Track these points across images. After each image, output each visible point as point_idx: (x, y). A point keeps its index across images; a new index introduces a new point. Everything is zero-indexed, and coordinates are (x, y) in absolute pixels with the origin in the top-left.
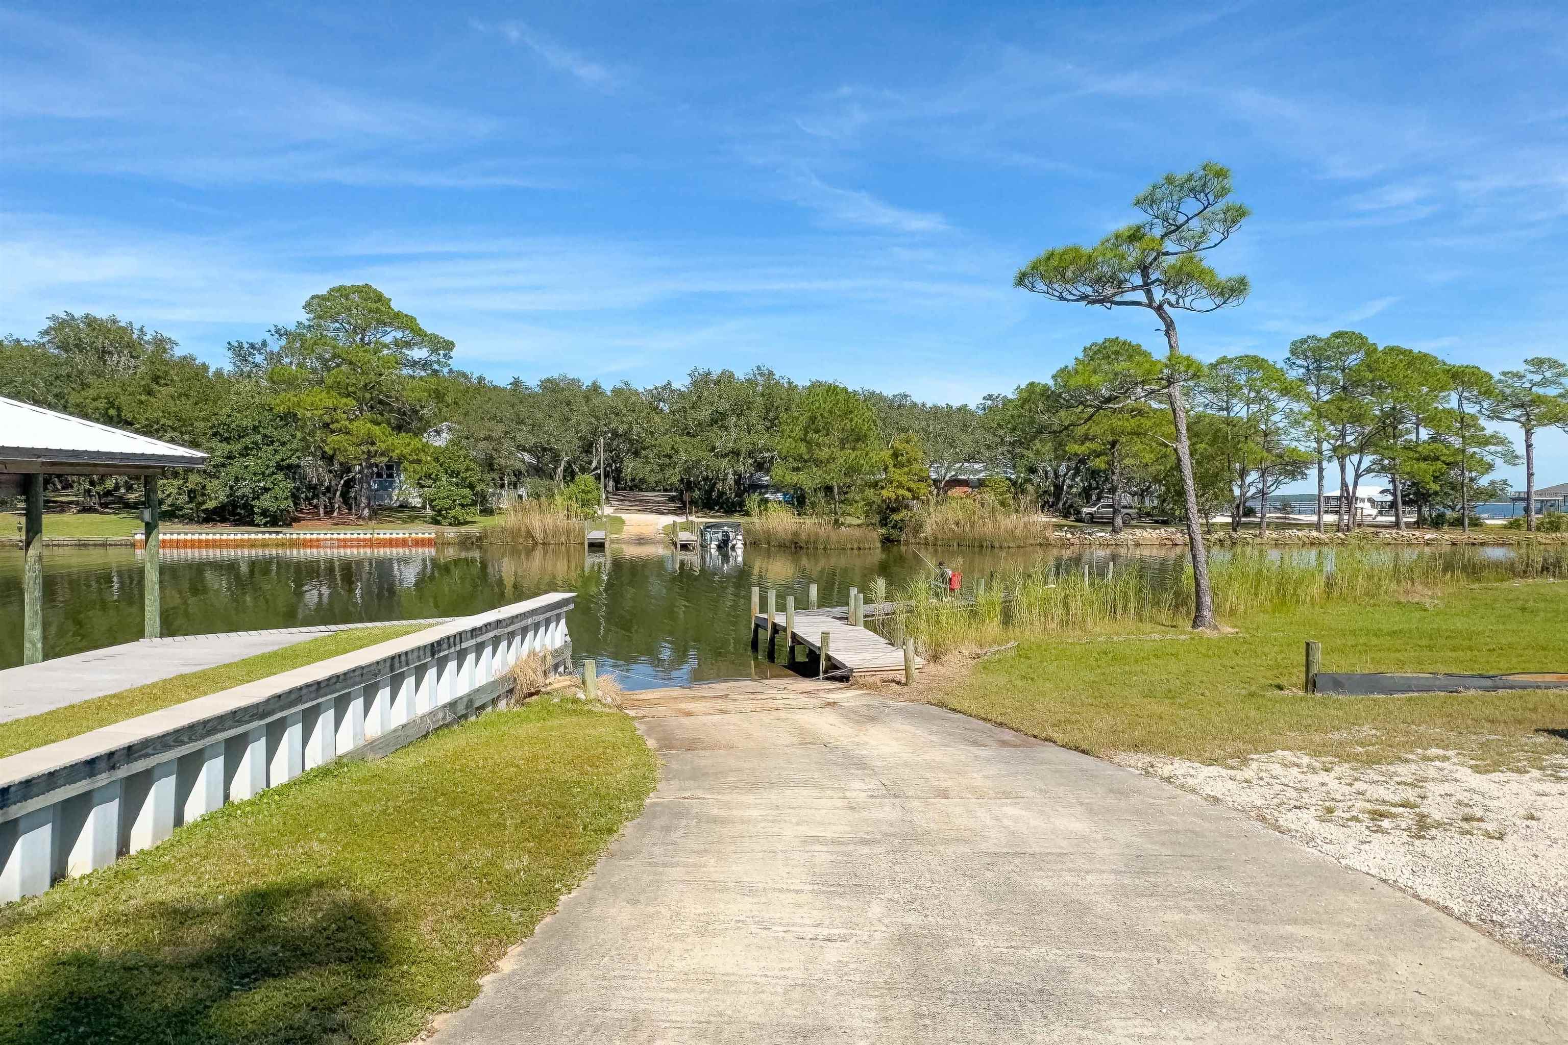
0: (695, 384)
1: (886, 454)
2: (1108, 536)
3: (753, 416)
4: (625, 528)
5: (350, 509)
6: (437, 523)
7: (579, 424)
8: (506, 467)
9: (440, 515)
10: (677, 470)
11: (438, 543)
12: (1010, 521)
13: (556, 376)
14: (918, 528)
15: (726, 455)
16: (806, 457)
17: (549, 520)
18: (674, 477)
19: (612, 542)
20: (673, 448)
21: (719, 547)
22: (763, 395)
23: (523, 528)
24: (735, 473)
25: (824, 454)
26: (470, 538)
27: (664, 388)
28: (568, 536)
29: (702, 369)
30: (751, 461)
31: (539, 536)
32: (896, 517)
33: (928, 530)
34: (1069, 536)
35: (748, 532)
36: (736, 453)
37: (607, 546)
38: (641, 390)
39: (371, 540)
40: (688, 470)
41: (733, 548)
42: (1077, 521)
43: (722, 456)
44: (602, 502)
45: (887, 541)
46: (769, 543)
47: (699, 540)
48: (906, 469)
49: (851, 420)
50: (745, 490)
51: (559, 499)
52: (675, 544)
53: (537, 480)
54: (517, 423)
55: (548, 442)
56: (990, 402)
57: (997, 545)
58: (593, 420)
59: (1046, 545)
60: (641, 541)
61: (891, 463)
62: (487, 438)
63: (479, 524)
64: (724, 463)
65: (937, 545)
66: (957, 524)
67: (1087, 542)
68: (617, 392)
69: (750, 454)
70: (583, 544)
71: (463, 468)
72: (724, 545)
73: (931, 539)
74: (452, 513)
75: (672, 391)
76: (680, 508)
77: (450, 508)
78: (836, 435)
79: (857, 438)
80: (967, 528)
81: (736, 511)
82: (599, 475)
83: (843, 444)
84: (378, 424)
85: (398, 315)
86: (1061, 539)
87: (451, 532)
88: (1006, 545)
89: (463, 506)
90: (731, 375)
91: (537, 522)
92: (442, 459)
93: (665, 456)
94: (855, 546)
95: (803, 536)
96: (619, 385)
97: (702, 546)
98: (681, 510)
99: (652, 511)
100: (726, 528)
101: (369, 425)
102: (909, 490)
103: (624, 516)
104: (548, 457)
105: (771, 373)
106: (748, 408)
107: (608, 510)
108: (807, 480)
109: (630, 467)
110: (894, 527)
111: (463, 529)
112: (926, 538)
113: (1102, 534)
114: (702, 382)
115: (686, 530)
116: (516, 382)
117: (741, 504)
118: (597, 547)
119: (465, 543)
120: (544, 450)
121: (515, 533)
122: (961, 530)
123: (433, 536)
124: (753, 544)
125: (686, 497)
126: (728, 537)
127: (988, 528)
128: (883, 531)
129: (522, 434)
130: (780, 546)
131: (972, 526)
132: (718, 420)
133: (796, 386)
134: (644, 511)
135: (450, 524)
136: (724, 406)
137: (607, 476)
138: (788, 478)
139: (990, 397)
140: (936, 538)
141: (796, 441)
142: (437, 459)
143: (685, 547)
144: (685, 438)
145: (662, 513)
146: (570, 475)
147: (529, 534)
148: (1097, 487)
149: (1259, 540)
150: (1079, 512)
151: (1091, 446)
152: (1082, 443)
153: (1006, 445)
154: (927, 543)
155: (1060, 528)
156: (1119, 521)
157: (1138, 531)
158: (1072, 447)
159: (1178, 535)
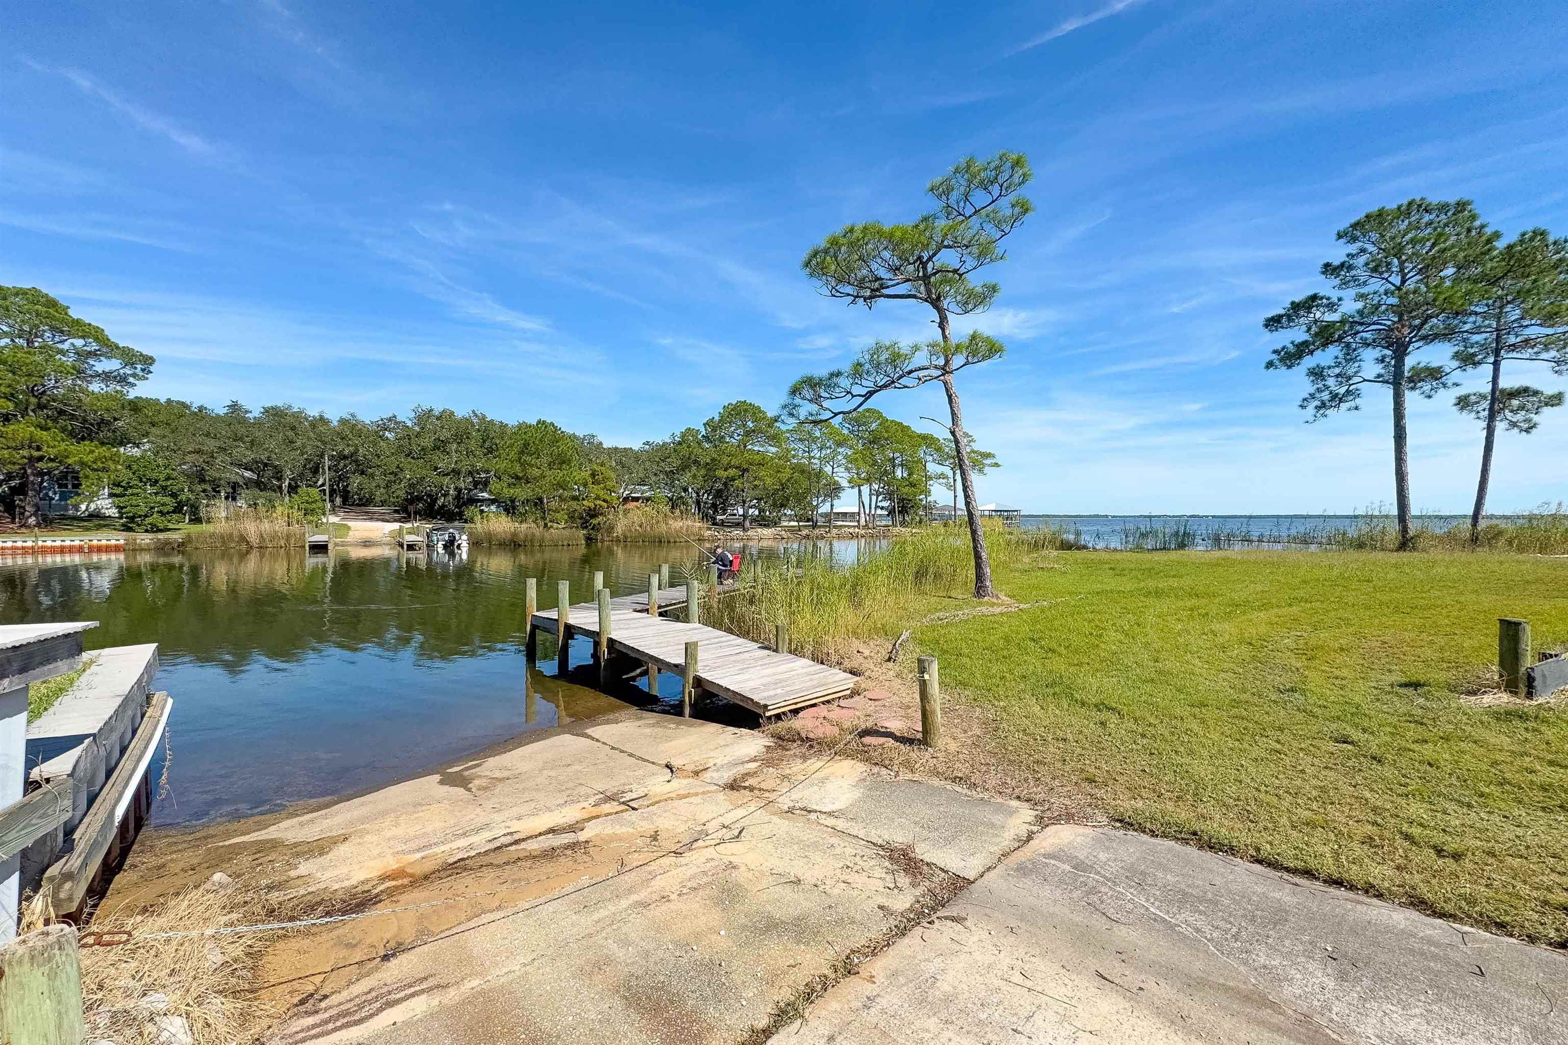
0: (419, 418)
1: (586, 474)
2: (742, 533)
3: (473, 445)
4: (351, 533)
5: (14, 519)
6: (130, 529)
7: (304, 446)
8: (220, 479)
9: (133, 522)
10: (402, 485)
11: (131, 550)
12: (677, 524)
13: (280, 404)
14: (611, 529)
15: (448, 474)
16: (521, 475)
17: (266, 526)
18: (400, 491)
19: (336, 545)
20: (398, 467)
21: (445, 547)
22: (479, 430)
23: (235, 533)
24: (456, 489)
25: (536, 472)
26: (170, 543)
27: (390, 420)
28: (287, 540)
29: (426, 407)
30: (471, 479)
31: (254, 540)
32: (594, 521)
33: (619, 530)
34: (716, 534)
35: (470, 535)
36: (456, 472)
37: (330, 547)
38: (368, 422)
39: (33, 548)
40: (411, 486)
41: (459, 547)
42: (713, 524)
43: (444, 475)
44: (327, 513)
45: (589, 539)
46: (490, 542)
47: (426, 540)
48: (602, 485)
49: (558, 447)
50: (464, 504)
51: (279, 509)
52: (401, 545)
53: (257, 492)
54: (235, 440)
55: (269, 458)
56: (647, 447)
57: (672, 540)
58: (319, 444)
59: (701, 540)
60: (367, 543)
61: (590, 480)
62: (198, 452)
63: (181, 531)
64: (447, 480)
65: (625, 541)
66: (641, 526)
67: (730, 538)
68: (343, 421)
69: (470, 473)
70: (304, 547)
71: (162, 477)
72: (450, 545)
73: (621, 537)
74: (148, 520)
75: (396, 423)
76: (404, 518)
77: (146, 516)
78: (545, 460)
79: (562, 461)
80: (649, 529)
81: (456, 520)
82: (324, 490)
83: (550, 466)
84: (46, 429)
85: (78, 322)
86: (712, 536)
87: (145, 539)
88: (678, 540)
89: (160, 512)
90: (452, 413)
91: (251, 528)
92: (135, 467)
93: (390, 474)
94: (565, 543)
95: (522, 536)
96: (346, 416)
97: (428, 546)
98: (406, 520)
99: (378, 520)
100: (451, 530)
101: (32, 429)
102: (604, 501)
103: (350, 524)
104: (269, 472)
105: (484, 417)
106: (468, 438)
107: (333, 519)
108: (522, 493)
109: (355, 481)
110: (593, 529)
111: (161, 536)
112: (617, 537)
113: (738, 532)
114: (424, 417)
115: (410, 533)
116: (234, 407)
117: (461, 514)
118: (320, 549)
119: (162, 548)
120: (266, 465)
121: (225, 539)
122: (644, 531)
123: (122, 542)
124: (476, 544)
125: (411, 508)
126: (454, 537)
127: (664, 528)
128: (585, 532)
129: (238, 450)
130: (500, 544)
131: (652, 526)
132: (440, 446)
133: (507, 425)
134: (371, 519)
135: (147, 531)
136: (445, 434)
137: (333, 492)
138: (505, 491)
139: (647, 443)
141: (512, 462)
142: (129, 467)
143: (411, 547)
144: (409, 459)
145: (388, 521)
146: (293, 489)
147: (243, 539)
148: (722, 503)
149: (829, 535)
150: (715, 519)
151: (732, 472)
152: (726, 470)
153: (666, 473)
154: (618, 540)
155: (710, 529)
156: (747, 524)
157: (759, 530)
158: (721, 473)
159: (783, 532)
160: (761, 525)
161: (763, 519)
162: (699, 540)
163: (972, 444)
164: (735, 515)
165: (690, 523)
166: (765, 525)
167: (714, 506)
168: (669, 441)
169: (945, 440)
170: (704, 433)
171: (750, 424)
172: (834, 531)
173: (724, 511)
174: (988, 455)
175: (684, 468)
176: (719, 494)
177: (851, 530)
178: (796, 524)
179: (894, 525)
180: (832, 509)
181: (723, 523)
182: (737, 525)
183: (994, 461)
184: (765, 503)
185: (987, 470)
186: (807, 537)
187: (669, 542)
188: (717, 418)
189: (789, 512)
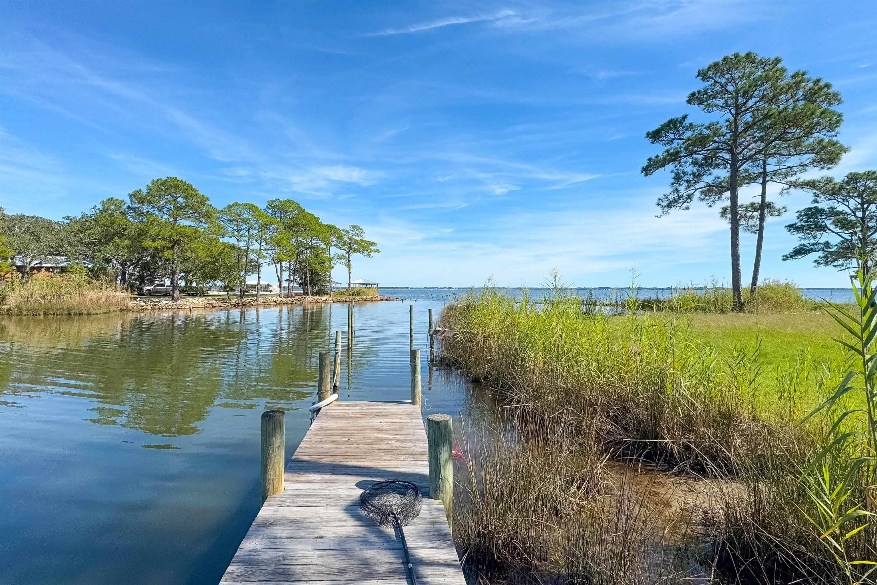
2: (171, 303)
12: (94, 296)
34: (143, 304)
56: (68, 221)
57: (85, 312)
59: (124, 310)
65: (20, 314)
66: (44, 297)
67: (157, 307)
73: (15, 311)
80: (54, 301)
86: (137, 306)
88: (93, 312)
112: (9, 309)
113: (165, 302)
122: (47, 302)
127: (75, 299)
131: (59, 297)
139: (68, 218)
140: (20, 310)
148: (150, 275)
149: (256, 303)
150: (141, 289)
151: (160, 243)
152: (154, 241)
153: (87, 245)
154: (9, 314)
155: (134, 299)
156: (177, 293)
157: (190, 300)
158: (147, 243)
159: (214, 301)
160: (189, 294)
161: (191, 288)
162: (122, 310)
163: (362, 234)
164: (163, 285)
165: (111, 293)
166: (193, 295)
167: (141, 278)
168: (89, 213)
169: (343, 230)
170: (129, 204)
171: (181, 200)
172: (261, 300)
173: (151, 282)
174: (373, 244)
175: (107, 238)
176: (145, 266)
177: (275, 299)
178: (226, 293)
179: (307, 294)
180: (259, 281)
181: (150, 293)
182: (166, 295)
183: (376, 248)
184: (193, 275)
185: (372, 254)
186: (236, 305)
187: (81, 314)
188: (144, 191)
189: (219, 283)
